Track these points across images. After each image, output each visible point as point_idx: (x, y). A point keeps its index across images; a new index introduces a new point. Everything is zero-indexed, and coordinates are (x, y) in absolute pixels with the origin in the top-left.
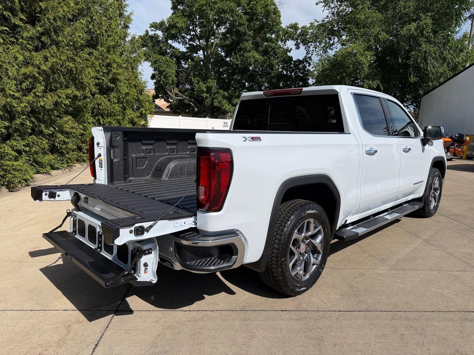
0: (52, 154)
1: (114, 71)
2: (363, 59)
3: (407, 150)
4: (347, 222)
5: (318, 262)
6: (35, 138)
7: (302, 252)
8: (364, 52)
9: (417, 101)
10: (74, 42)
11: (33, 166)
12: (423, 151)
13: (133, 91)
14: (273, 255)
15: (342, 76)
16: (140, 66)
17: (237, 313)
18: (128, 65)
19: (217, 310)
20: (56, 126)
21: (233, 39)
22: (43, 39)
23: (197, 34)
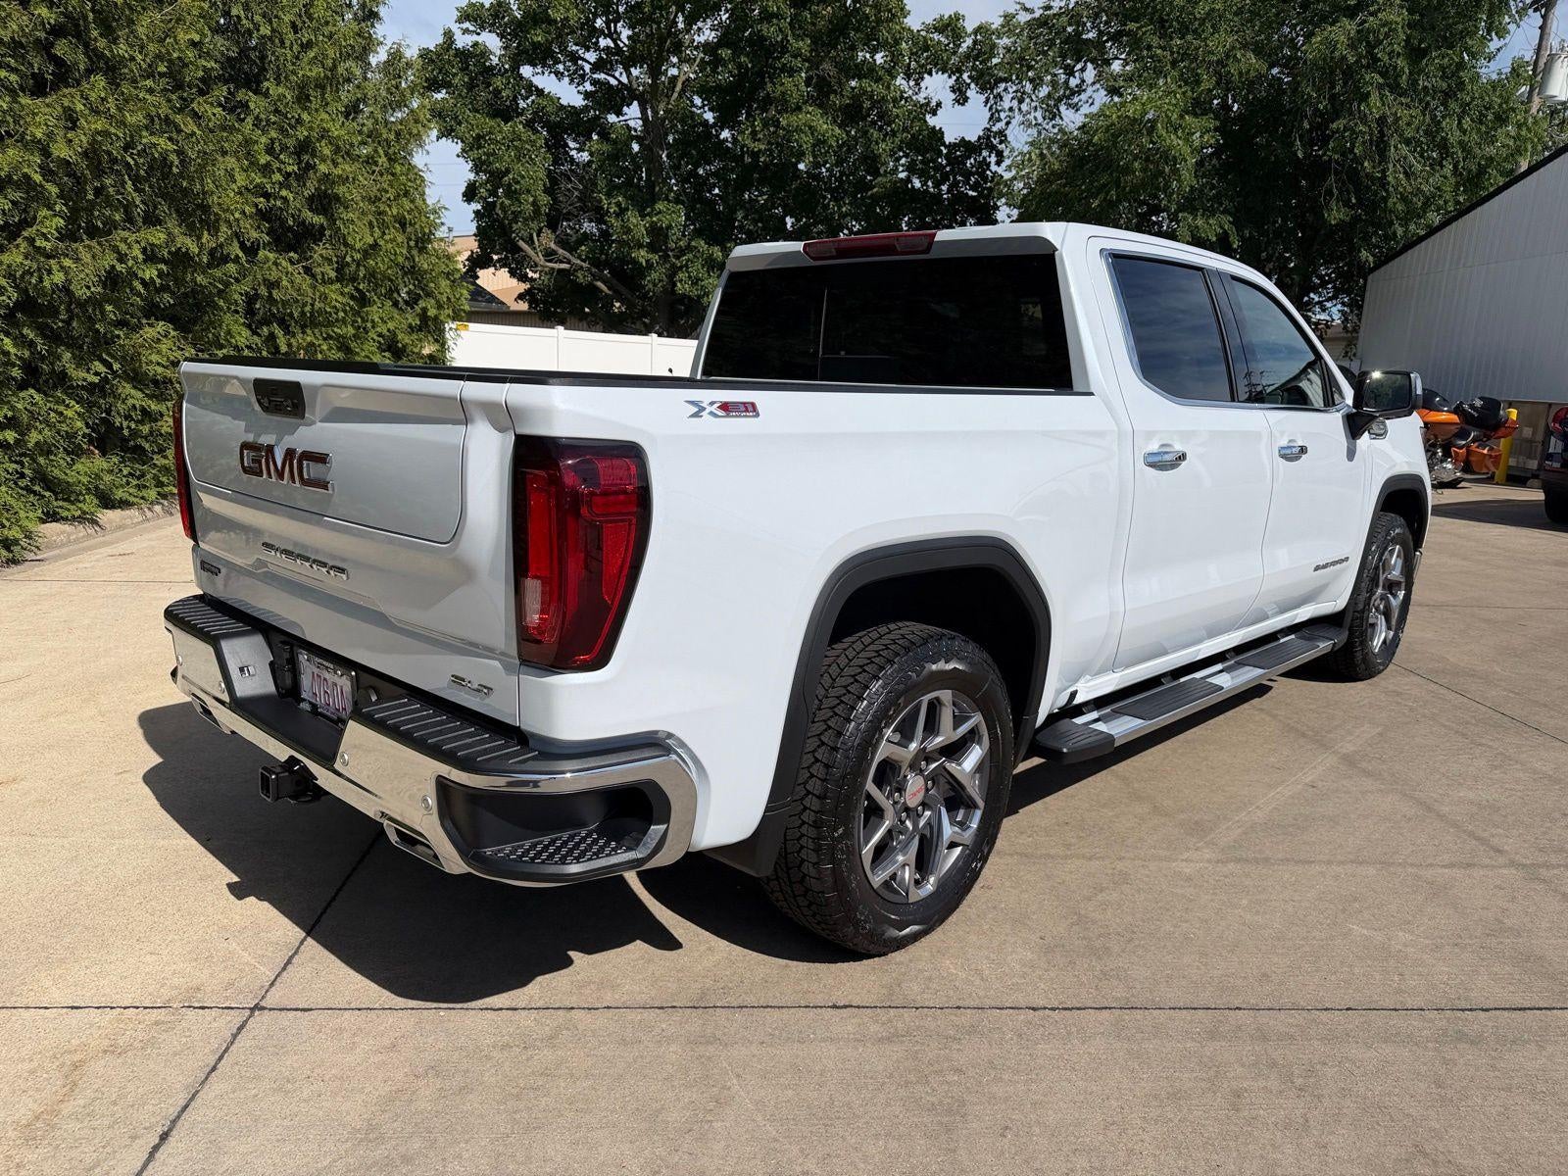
0: (104, 454)
1: (323, 168)
2: (1175, 141)
3: (1293, 454)
4: (1078, 700)
5: (968, 836)
6: (38, 397)
7: (912, 803)
8: (1182, 117)
9: (1352, 286)
10: (171, 61)
11: (35, 493)
12: (1351, 454)
13: (392, 240)
14: (805, 817)
15: (1105, 198)
16: (417, 152)
17: (677, 1015)
18: (376, 151)
19: (608, 1007)
20: (113, 357)
21: (740, 66)
22: (61, 49)
23: (622, 45)
